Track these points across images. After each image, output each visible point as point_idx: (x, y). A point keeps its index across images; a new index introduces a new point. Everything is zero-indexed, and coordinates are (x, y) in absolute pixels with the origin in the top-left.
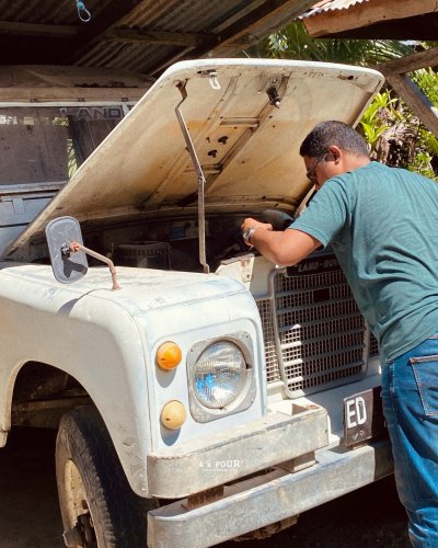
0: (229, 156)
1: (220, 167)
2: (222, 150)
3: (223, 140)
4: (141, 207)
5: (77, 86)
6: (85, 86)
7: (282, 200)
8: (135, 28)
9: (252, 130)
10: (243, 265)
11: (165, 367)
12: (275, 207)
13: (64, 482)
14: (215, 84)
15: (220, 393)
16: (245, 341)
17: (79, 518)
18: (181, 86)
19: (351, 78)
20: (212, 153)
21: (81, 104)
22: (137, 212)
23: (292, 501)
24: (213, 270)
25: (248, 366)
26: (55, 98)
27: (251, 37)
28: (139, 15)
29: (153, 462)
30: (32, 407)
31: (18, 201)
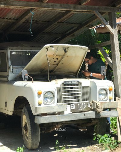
0: (59, 62)
1: (57, 64)
2: (57, 61)
3: (57, 59)
4: (41, 72)
5: (31, 47)
6: (32, 47)
7: (73, 73)
8: (47, 33)
9: (63, 57)
10: (56, 81)
11: (39, 94)
12: (71, 74)
13: (22, 121)
14: (53, 49)
15: (49, 100)
16: (53, 92)
17: (25, 125)
18: (47, 49)
19: (81, 48)
20: (55, 61)
21: (31, 51)
22: (40, 73)
23: (59, 119)
24: (50, 81)
25: (54, 97)
26: (26, 49)
27: (75, 35)
28: (47, 30)
29: (36, 108)
30: (17, 110)
31: (17, 69)
